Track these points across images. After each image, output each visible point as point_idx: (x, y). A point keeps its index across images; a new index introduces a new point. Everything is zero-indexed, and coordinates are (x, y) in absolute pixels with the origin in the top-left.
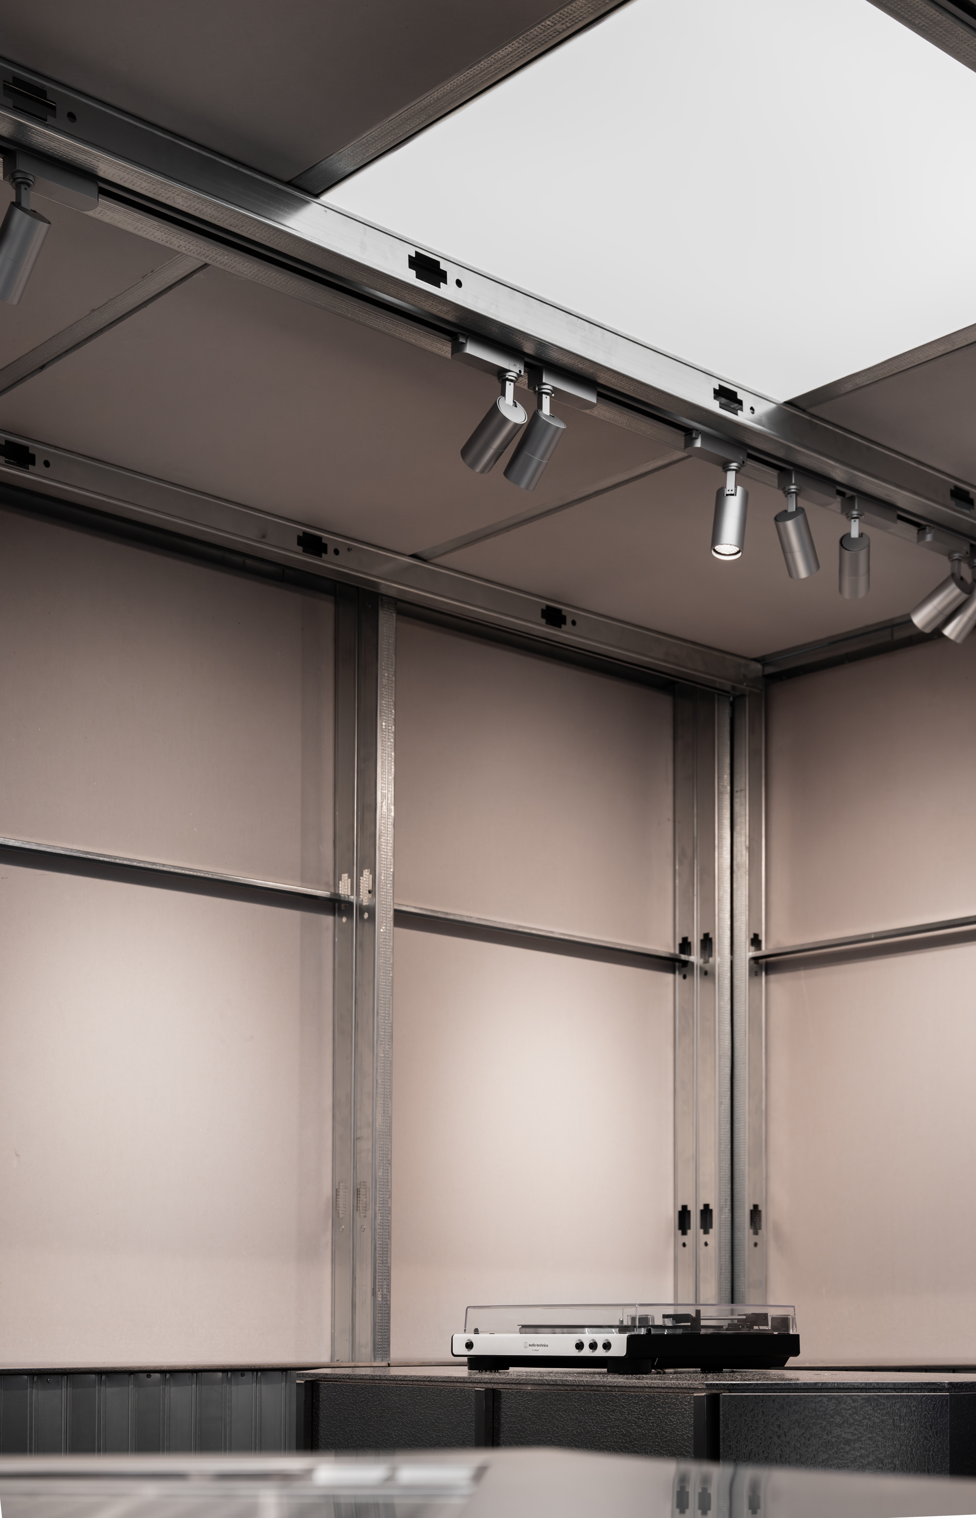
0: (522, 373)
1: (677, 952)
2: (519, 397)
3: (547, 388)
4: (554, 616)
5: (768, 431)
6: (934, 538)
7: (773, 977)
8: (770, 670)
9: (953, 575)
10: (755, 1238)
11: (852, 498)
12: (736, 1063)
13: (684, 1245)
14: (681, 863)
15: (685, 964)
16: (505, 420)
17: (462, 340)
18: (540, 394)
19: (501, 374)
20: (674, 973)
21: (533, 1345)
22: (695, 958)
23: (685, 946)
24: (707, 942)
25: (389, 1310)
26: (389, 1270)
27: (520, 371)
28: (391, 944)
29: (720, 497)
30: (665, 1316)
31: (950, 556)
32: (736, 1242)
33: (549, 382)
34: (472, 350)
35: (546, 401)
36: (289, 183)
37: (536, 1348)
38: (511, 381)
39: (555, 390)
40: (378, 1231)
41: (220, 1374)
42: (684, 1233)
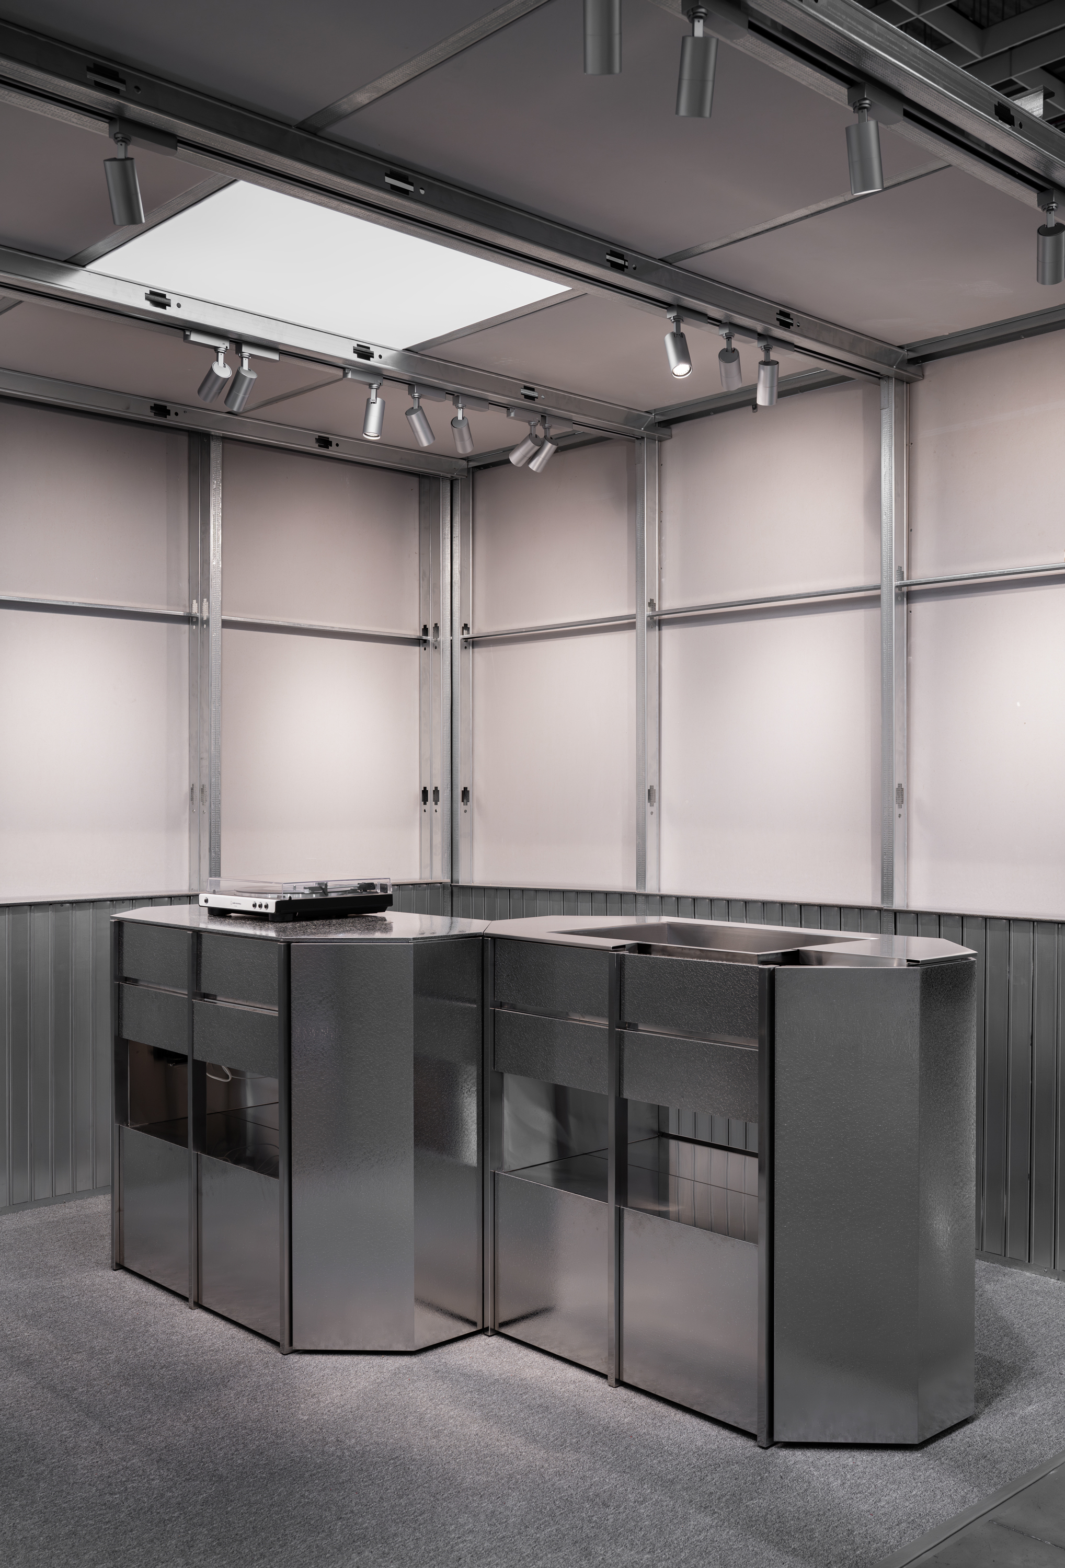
0: (228, 348)
1: (421, 635)
2: (226, 361)
3: (246, 355)
4: (324, 442)
5: (392, 367)
6: (515, 415)
7: (476, 650)
8: (472, 464)
9: (531, 434)
10: (465, 807)
11: (458, 396)
12: (453, 702)
13: (425, 811)
14: (423, 580)
15: (425, 641)
16: (218, 377)
17: (188, 333)
18: (242, 358)
19: (216, 349)
20: (420, 646)
21: (235, 903)
22: (430, 638)
23: (425, 630)
24: (436, 627)
25: (220, 860)
26: (220, 836)
27: (227, 347)
28: (220, 643)
29: (368, 403)
30: (305, 888)
31: (529, 422)
32: (454, 809)
33: (247, 350)
34: (194, 337)
35: (246, 362)
36: (65, 262)
37: (236, 905)
38: (222, 352)
39: (251, 355)
40: (212, 814)
41: (109, 902)
42: (425, 804)
